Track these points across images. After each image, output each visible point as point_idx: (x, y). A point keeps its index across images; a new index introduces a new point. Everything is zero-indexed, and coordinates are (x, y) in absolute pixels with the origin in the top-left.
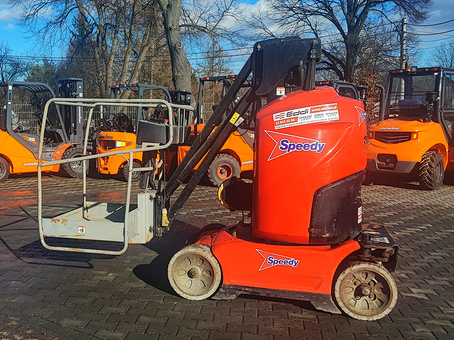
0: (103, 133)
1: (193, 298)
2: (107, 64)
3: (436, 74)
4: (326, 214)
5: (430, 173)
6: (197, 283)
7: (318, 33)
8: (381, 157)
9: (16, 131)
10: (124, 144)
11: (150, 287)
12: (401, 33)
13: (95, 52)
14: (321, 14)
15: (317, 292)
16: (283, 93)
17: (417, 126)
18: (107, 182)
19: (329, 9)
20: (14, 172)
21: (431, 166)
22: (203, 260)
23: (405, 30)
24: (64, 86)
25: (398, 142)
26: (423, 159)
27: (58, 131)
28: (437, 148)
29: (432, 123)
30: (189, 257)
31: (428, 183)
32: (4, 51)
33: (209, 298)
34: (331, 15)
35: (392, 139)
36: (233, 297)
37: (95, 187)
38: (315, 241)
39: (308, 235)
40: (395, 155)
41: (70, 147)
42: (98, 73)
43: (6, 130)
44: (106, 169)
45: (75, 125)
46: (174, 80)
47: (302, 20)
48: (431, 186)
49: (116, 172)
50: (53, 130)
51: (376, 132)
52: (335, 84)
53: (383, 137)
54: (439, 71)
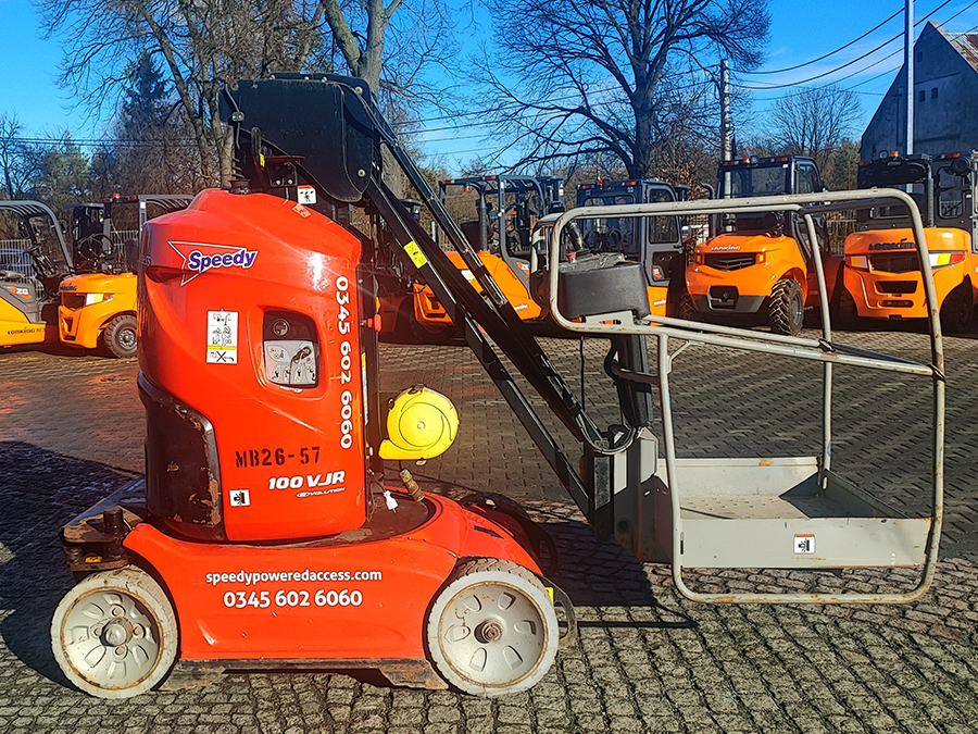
3: (785, 166)
7: (585, 87)
8: (715, 290)
12: (721, 86)
14: (590, 56)
17: (764, 243)
19: (603, 49)
21: (785, 301)
23: (726, 79)
25: (738, 268)
26: (773, 291)
28: (792, 274)
29: (783, 237)
31: (783, 326)
34: (606, 59)
35: (730, 264)
40: (735, 287)
47: (559, 67)
48: (787, 329)
51: (706, 254)
52: (644, 185)
53: (717, 260)
54: (789, 163)
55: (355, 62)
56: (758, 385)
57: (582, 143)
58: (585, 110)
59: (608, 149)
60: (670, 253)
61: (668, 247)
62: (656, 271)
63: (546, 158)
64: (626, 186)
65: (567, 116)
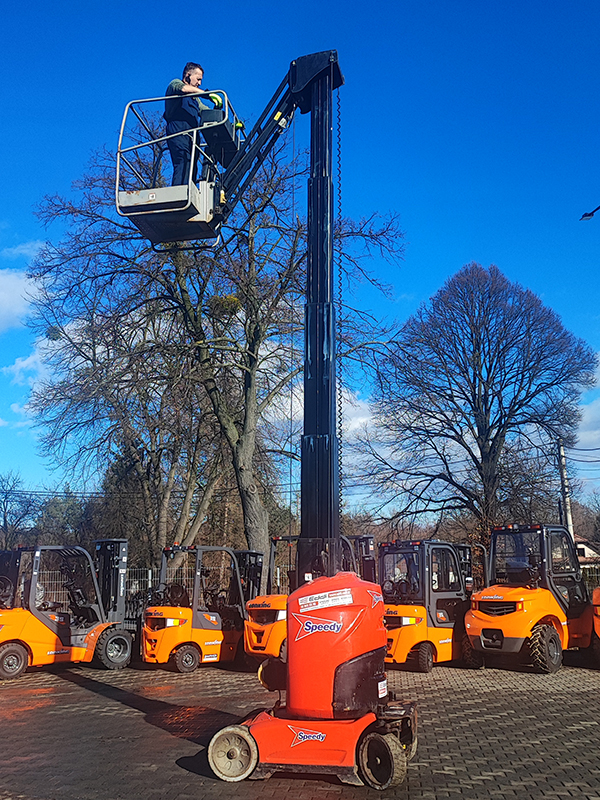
0: (151, 609)
1: (232, 780)
2: (160, 504)
3: (539, 532)
4: (347, 688)
5: (542, 652)
6: (236, 764)
9: (39, 609)
10: (177, 622)
11: (192, 774)
13: (143, 487)
15: (342, 765)
16: (310, 579)
17: (523, 593)
18: (153, 673)
20: (34, 664)
21: (541, 643)
22: (241, 739)
23: (562, 453)
24: (104, 547)
25: (503, 614)
26: (532, 634)
27: (94, 607)
28: (549, 621)
29: (539, 589)
30: (227, 738)
31: (541, 665)
32: (11, 484)
33: (247, 779)
35: (497, 610)
36: (269, 775)
37: (137, 680)
38: (339, 715)
39: (332, 708)
40: (501, 630)
41: (108, 628)
42: (147, 516)
43: (28, 608)
44: (153, 656)
45: (116, 598)
46: (245, 532)
48: (545, 667)
49: (166, 660)
50: (87, 605)
51: (479, 602)
52: (426, 545)
53: (489, 607)
54: (541, 529)
55: (234, 444)
56: (479, 719)
57: (445, 501)
58: (447, 477)
59: (465, 507)
60: (455, 600)
61: (453, 595)
62: (441, 615)
63: (417, 512)
64: (413, 546)
65: (432, 480)
